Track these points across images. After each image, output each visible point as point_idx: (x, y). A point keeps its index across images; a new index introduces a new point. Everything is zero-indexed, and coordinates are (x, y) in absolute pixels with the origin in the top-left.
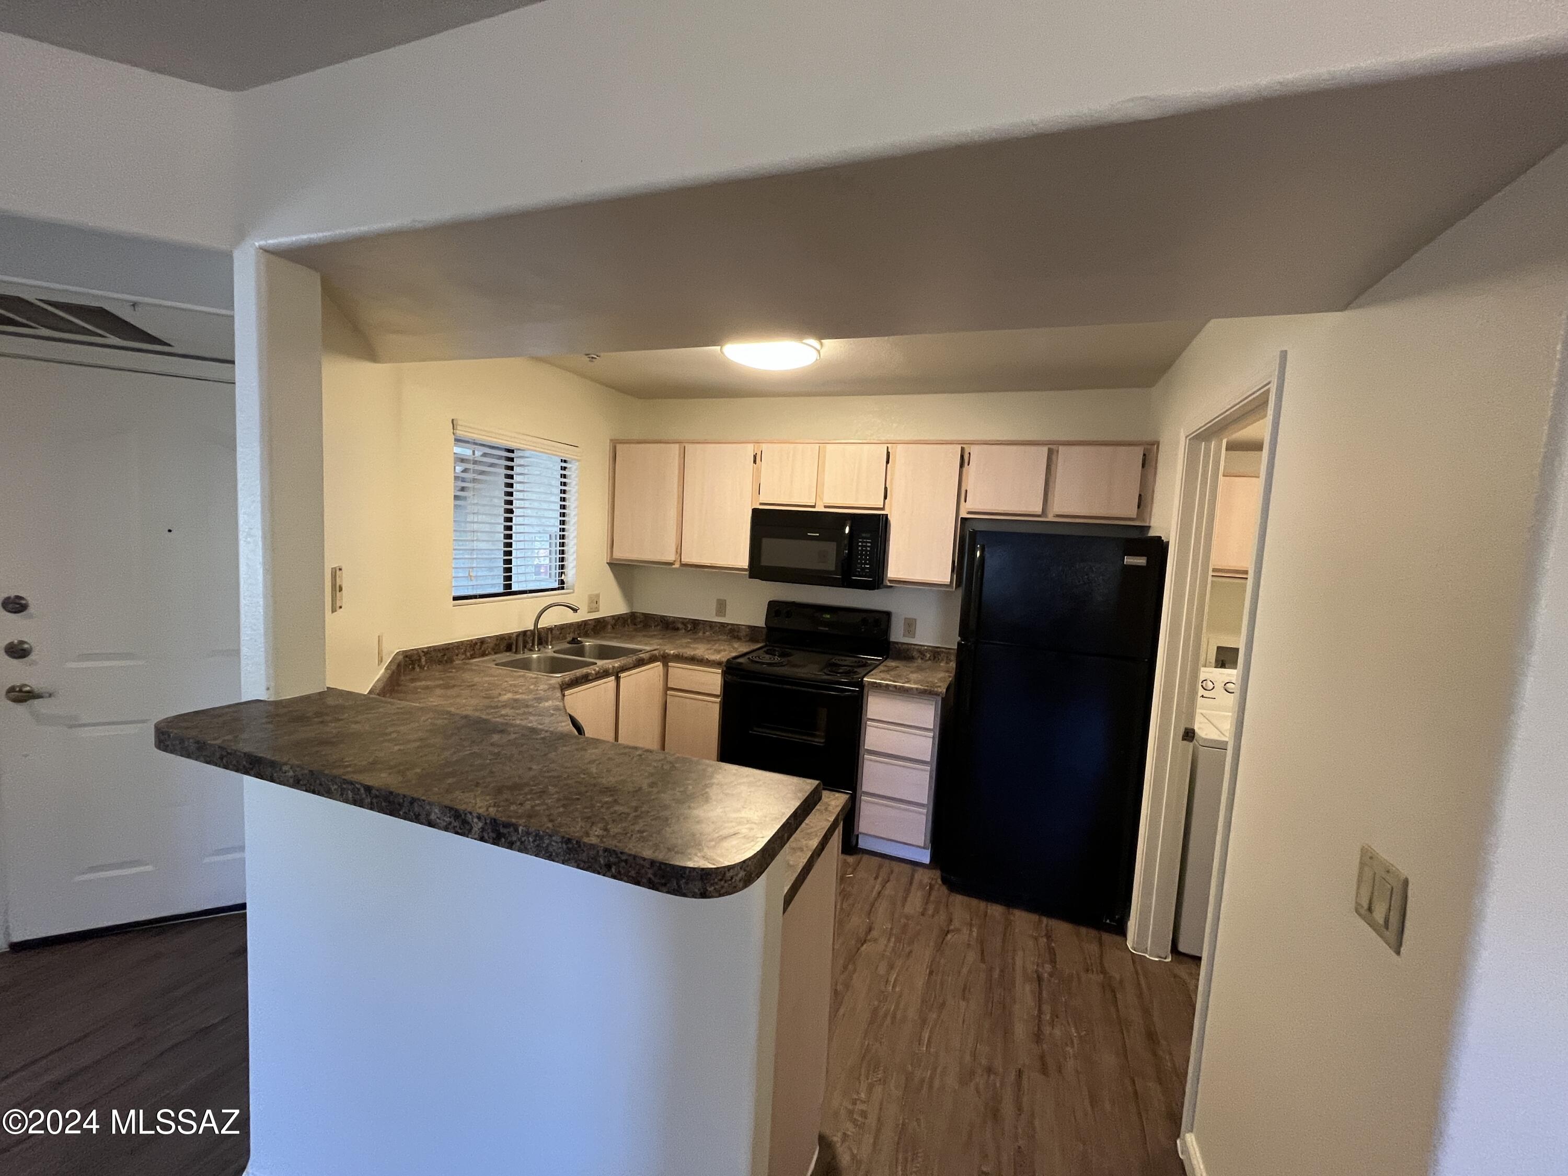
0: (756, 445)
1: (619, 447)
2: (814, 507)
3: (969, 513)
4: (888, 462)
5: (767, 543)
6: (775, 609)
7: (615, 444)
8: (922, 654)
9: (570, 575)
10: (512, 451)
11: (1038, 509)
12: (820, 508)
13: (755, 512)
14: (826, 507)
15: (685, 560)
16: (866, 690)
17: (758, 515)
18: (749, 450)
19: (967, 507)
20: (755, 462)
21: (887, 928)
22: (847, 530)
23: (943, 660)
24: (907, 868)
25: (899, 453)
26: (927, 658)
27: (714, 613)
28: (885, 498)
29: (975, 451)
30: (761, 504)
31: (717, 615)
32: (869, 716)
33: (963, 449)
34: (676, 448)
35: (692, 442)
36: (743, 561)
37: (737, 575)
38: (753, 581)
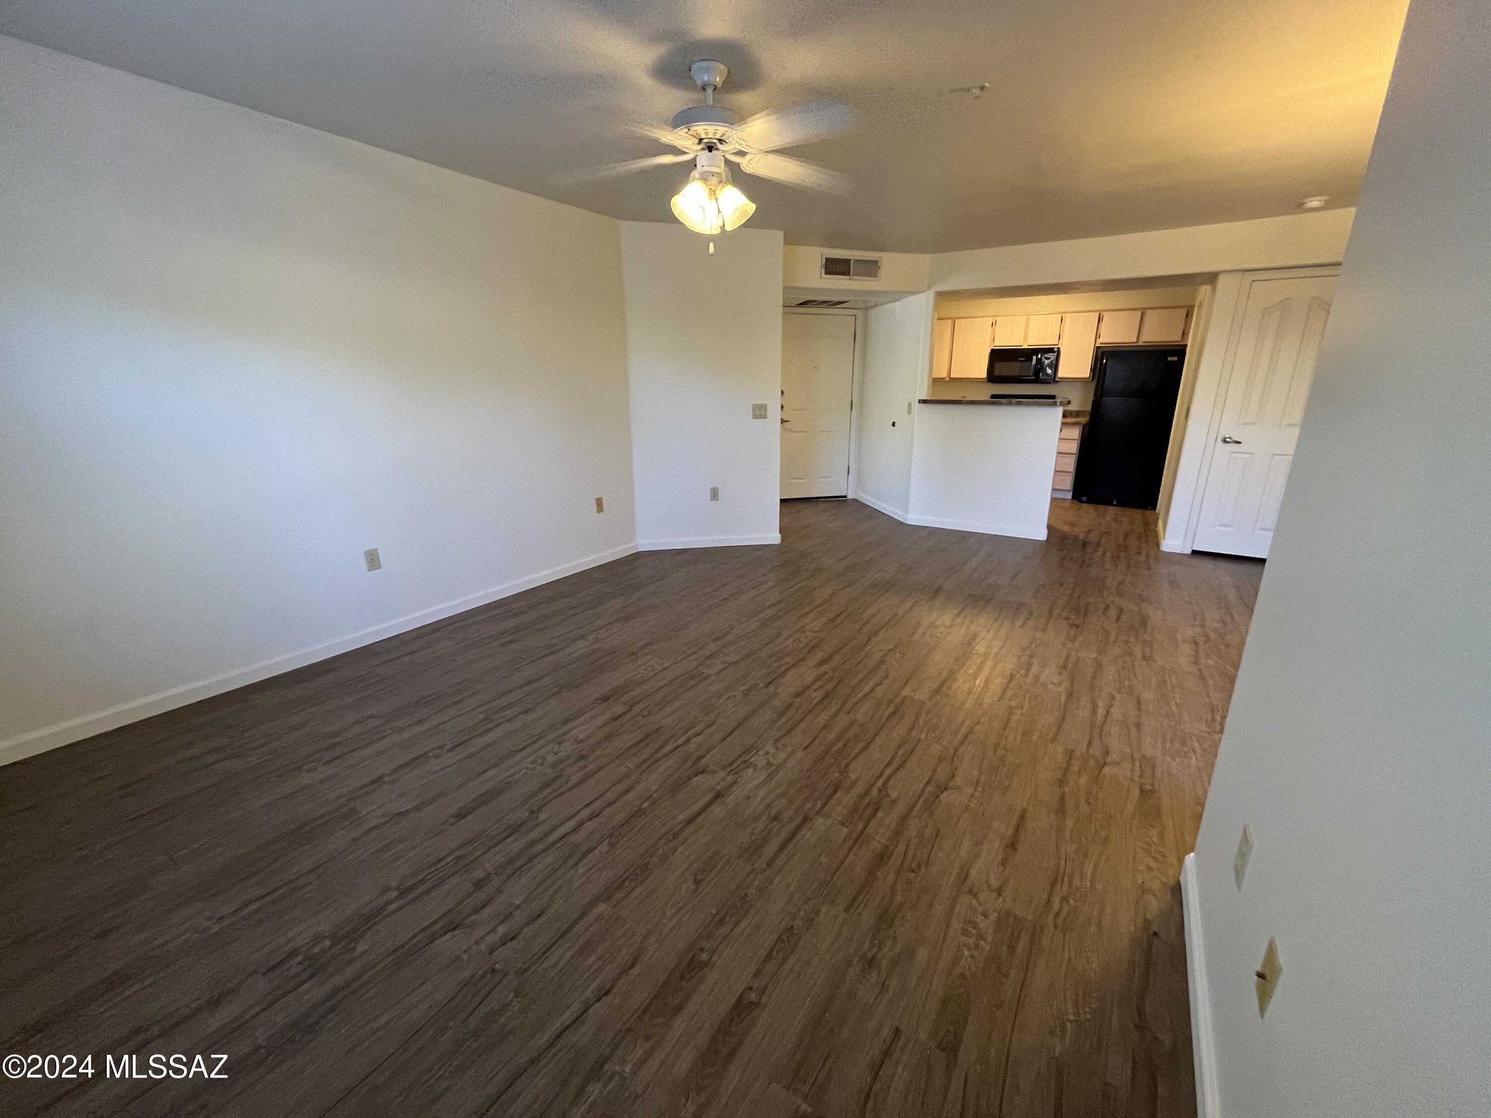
0: (994, 318)
2: (1022, 346)
3: (1101, 344)
4: (1061, 322)
5: (997, 365)
11: (1135, 340)
12: (1025, 347)
13: (992, 350)
14: (1029, 346)
17: (993, 352)
18: (990, 320)
19: (1100, 341)
20: (992, 326)
25: (1068, 317)
28: (1059, 339)
29: (1106, 314)
30: (995, 347)
33: (1100, 314)
34: (949, 322)
35: (958, 318)
36: (984, 375)
37: (979, 382)
38: (990, 384)
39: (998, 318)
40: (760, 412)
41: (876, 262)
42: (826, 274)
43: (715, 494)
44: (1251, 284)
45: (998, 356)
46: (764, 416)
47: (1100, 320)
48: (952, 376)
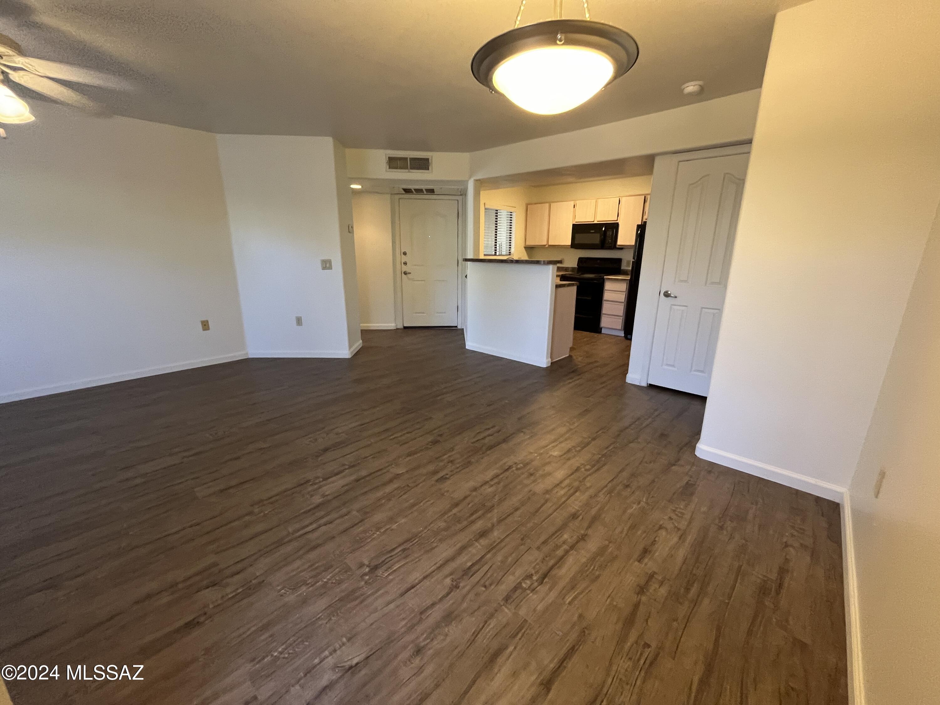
0: (575, 201)
1: (529, 206)
2: (594, 222)
4: (619, 204)
5: (577, 236)
6: (581, 260)
7: (527, 205)
9: (513, 250)
10: (497, 211)
12: (596, 222)
13: (573, 225)
14: (598, 221)
15: (550, 244)
16: (605, 280)
17: (574, 226)
18: (572, 203)
19: (645, 217)
20: (574, 207)
22: (604, 229)
25: (623, 200)
28: (618, 216)
29: (649, 197)
30: (576, 222)
32: (606, 289)
33: (645, 197)
34: (547, 205)
35: (553, 202)
36: (569, 243)
37: (567, 248)
38: (573, 249)
39: (577, 202)
40: (327, 265)
41: (428, 159)
42: (389, 168)
43: (299, 321)
44: (678, 164)
45: (578, 229)
46: (330, 268)
47: (645, 201)
48: (549, 244)
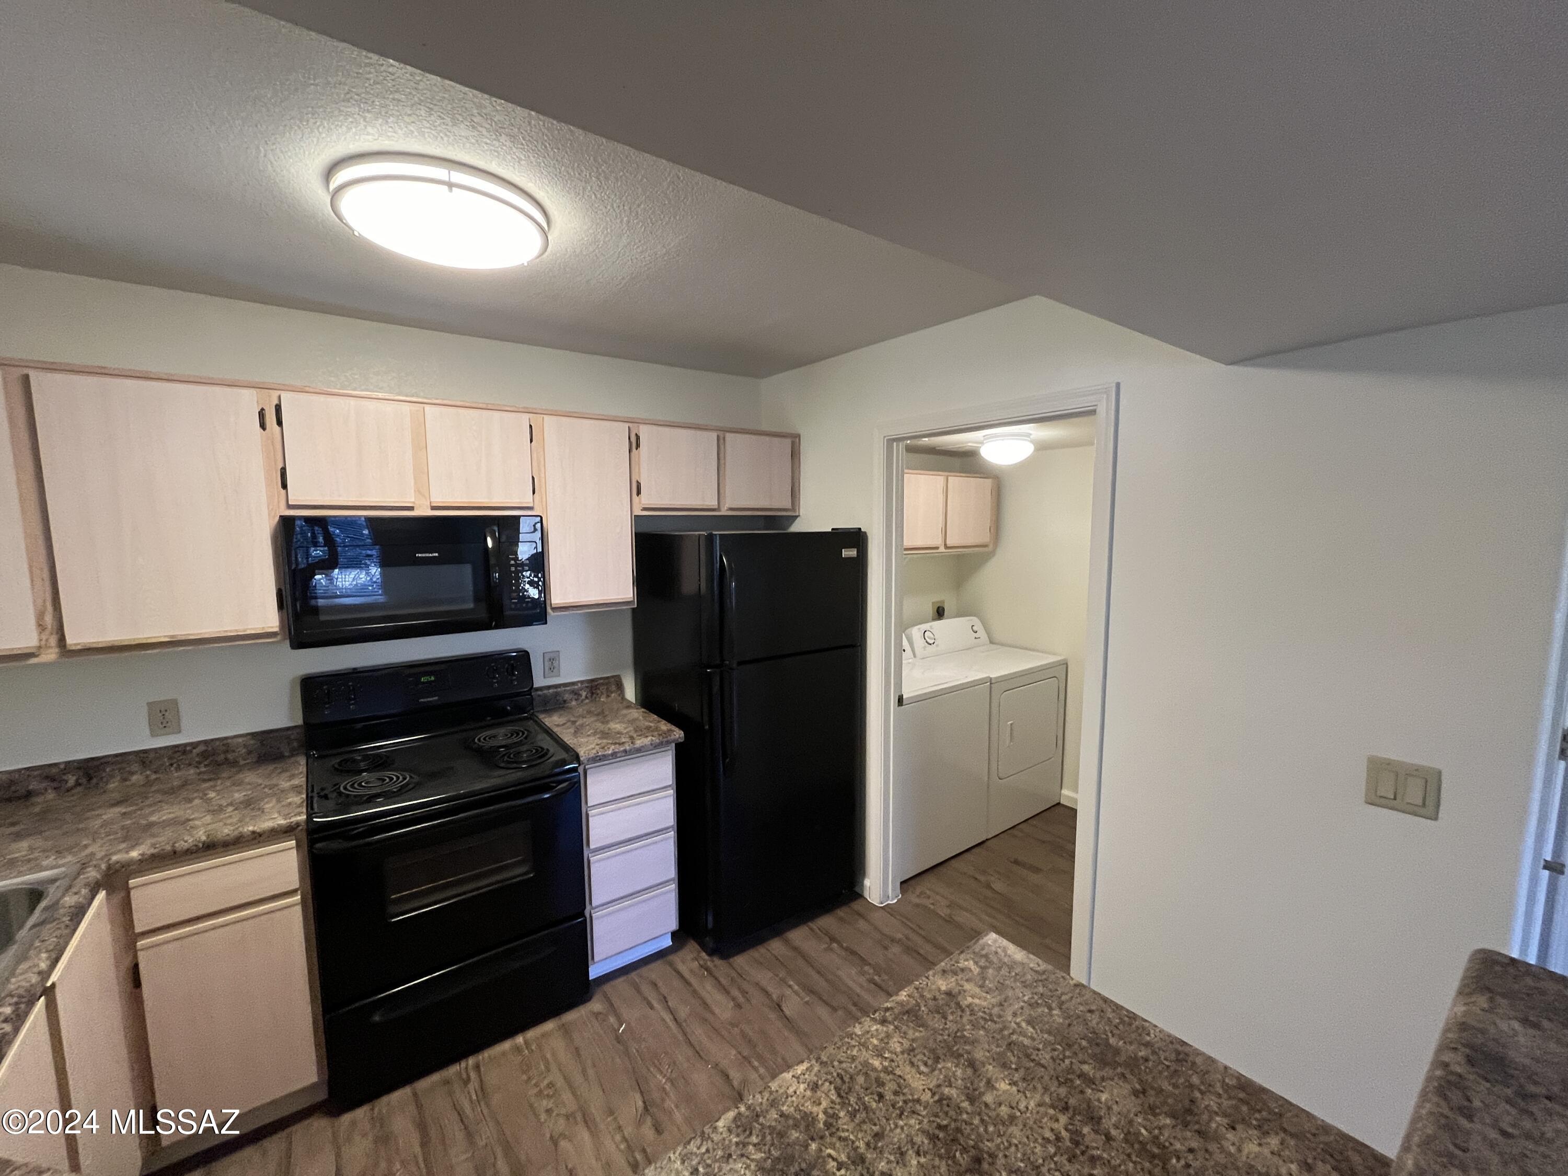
2: (414, 509)
3: (645, 509)
4: (532, 440)
8: (576, 694)
11: (713, 503)
12: (423, 511)
13: (283, 520)
14: (433, 508)
15: (73, 641)
19: (643, 502)
21: (735, 1055)
23: (602, 693)
24: (657, 965)
26: (583, 697)
27: (148, 732)
28: (534, 492)
29: (645, 432)
31: (153, 734)
32: (591, 803)
